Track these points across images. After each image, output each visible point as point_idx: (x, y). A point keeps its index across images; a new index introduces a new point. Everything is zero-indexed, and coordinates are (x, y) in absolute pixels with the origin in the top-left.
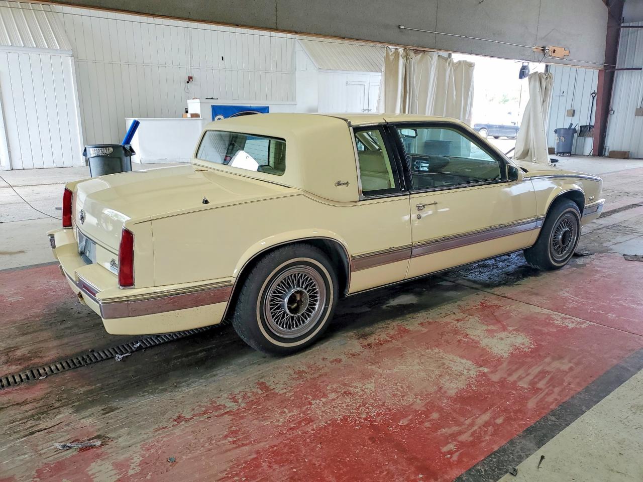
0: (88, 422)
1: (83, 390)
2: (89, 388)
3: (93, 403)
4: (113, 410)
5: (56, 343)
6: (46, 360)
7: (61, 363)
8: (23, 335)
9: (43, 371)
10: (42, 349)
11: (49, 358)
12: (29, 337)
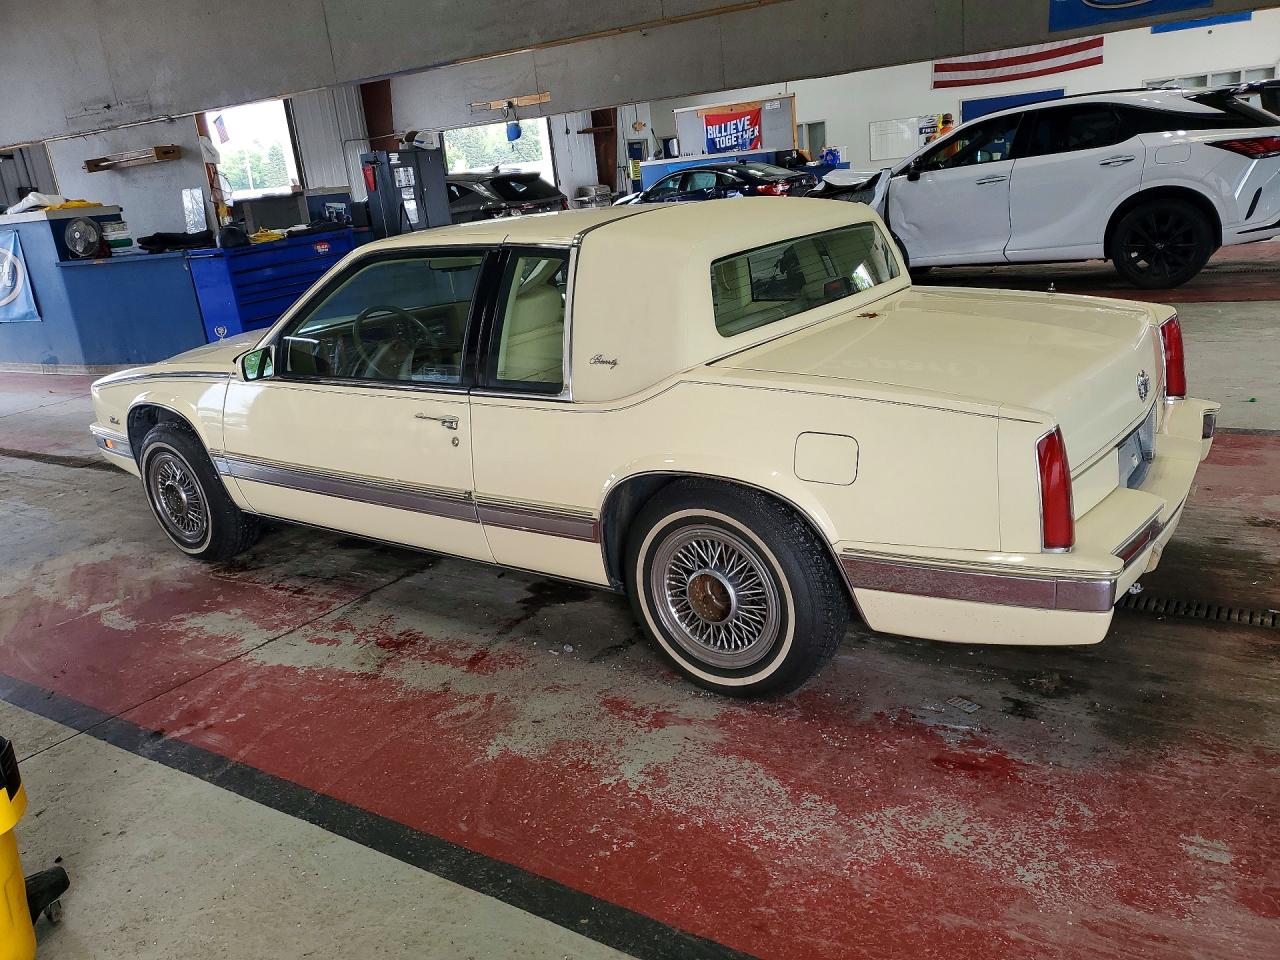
0: (1253, 540)
1: (1230, 573)
2: (1218, 571)
3: (1233, 554)
4: (1216, 539)
5: (1208, 659)
6: (1248, 636)
7: (1229, 618)
8: (1257, 707)
9: (1266, 620)
10: (1241, 658)
11: (1242, 636)
12: (1248, 696)
